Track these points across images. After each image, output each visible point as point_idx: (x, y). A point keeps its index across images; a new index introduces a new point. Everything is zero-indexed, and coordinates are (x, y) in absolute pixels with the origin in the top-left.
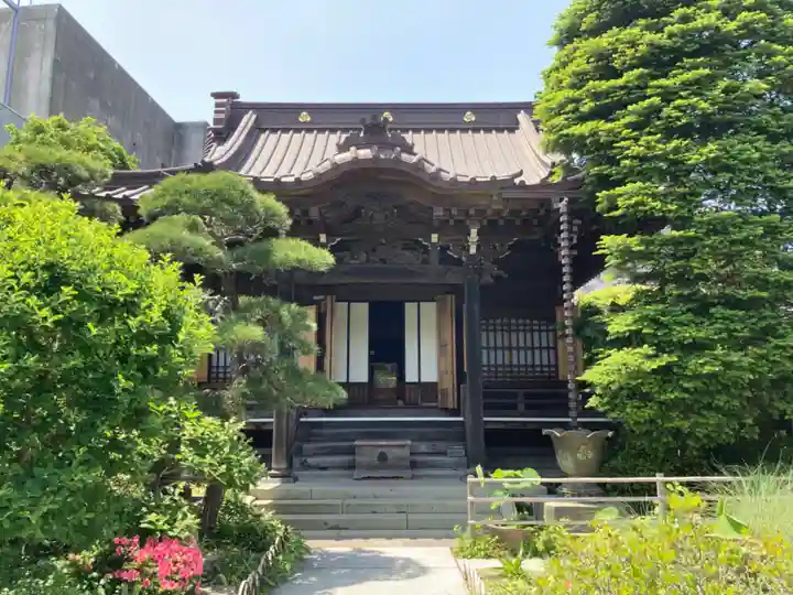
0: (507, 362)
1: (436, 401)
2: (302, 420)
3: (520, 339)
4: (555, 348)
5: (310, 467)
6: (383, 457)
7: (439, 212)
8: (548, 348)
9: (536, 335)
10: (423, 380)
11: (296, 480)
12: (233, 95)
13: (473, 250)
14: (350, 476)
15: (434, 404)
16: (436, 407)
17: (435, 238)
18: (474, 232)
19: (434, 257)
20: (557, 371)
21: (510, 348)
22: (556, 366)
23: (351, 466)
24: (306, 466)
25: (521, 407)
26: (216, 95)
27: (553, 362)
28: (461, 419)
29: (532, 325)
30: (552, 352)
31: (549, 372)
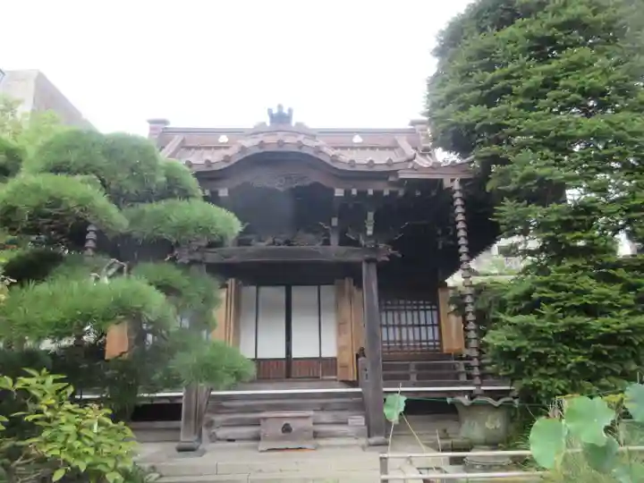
0: (398, 338)
1: (336, 374)
2: (213, 393)
3: (408, 318)
4: (439, 325)
5: (219, 439)
6: (287, 429)
7: (339, 193)
8: (433, 325)
9: (422, 313)
10: (323, 355)
11: (204, 452)
12: (165, 122)
13: (370, 232)
14: (256, 448)
15: (334, 377)
16: (336, 380)
17: (335, 222)
18: (371, 215)
19: (334, 240)
20: (441, 346)
21: (400, 326)
22: (440, 340)
23: (257, 438)
24: (214, 439)
25: (413, 378)
26: (151, 122)
27: (437, 337)
28: (359, 390)
29: (418, 305)
30: (436, 328)
31: (435, 346)
